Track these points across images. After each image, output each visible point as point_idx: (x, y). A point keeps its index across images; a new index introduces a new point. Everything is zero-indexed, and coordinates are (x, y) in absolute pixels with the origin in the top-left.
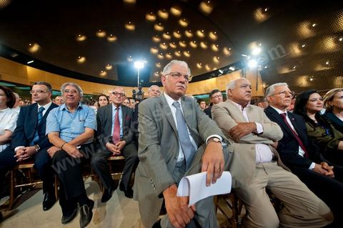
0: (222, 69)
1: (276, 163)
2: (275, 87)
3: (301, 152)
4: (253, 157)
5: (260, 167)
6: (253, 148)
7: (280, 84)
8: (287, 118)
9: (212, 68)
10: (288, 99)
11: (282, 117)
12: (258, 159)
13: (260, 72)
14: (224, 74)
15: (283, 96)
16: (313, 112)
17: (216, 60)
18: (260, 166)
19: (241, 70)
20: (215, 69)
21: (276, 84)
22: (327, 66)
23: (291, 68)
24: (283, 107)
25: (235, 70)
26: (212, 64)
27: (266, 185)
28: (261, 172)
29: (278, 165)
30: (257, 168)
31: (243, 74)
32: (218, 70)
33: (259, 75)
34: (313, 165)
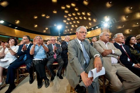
1: (119, 64)
2: (118, 35)
3: (129, 60)
4: (110, 61)
6: (110, 58)
8: (123, 47)
9: (89, 27)
10: (123, 39)
13: (109, 28)
14: (94, 29)
15: (121, 38)
16: (132, 44)
17: (90, 24)
19: (101, 28)
20: (90, 28)
22: (137, 25)
23: (122, 26)
25: (98, 28)
26: (88, 26)
27: (116, 72)
28: (114, 67)
30: (112, 65)
32: (91, 28)
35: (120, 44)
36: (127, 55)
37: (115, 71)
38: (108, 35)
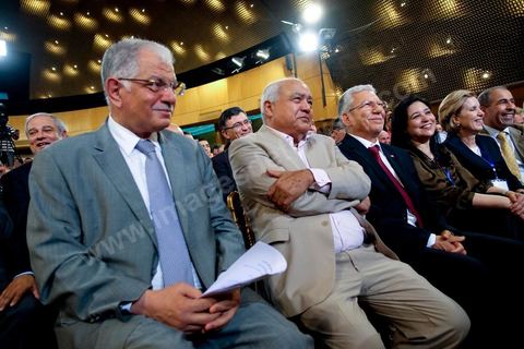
0: (238, 56)
1: (372, 247)
2: (354, 93)
3: (411, 220)
5: (343, 261)
6: (326, 224)
7: (361, 87)
8: (381, 154)
9: (212, 53)
11: (372, 153)
12: (338, 244)
13: (327, 60)
14: (244, 69)
15: (368, 110)
16: (423, 139)
18: (343, 258)
19: (283, 59)
20: (222, 56)
21: (355, 88)
22: (449, 47)
23: (386, 53)
24: (373, 134)
25: (270, 59)
26: (212, 44)
27: (357, 292)
28: (348, 269)
29: (377, 250)
30: (338, 263)
31: (289, 69)
32: (229, 59)
33: (325, 69)
34: (433, 239)
35: (367, 144)
36: (403, 193)
37: (355, 288)
38: (303, 96)
